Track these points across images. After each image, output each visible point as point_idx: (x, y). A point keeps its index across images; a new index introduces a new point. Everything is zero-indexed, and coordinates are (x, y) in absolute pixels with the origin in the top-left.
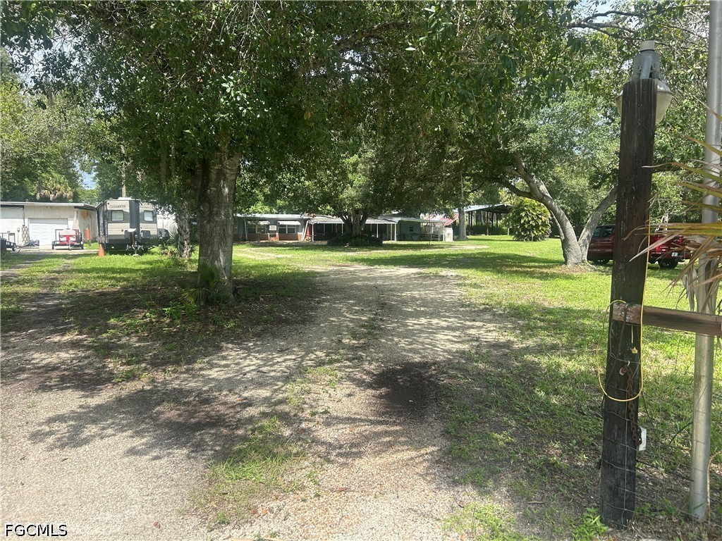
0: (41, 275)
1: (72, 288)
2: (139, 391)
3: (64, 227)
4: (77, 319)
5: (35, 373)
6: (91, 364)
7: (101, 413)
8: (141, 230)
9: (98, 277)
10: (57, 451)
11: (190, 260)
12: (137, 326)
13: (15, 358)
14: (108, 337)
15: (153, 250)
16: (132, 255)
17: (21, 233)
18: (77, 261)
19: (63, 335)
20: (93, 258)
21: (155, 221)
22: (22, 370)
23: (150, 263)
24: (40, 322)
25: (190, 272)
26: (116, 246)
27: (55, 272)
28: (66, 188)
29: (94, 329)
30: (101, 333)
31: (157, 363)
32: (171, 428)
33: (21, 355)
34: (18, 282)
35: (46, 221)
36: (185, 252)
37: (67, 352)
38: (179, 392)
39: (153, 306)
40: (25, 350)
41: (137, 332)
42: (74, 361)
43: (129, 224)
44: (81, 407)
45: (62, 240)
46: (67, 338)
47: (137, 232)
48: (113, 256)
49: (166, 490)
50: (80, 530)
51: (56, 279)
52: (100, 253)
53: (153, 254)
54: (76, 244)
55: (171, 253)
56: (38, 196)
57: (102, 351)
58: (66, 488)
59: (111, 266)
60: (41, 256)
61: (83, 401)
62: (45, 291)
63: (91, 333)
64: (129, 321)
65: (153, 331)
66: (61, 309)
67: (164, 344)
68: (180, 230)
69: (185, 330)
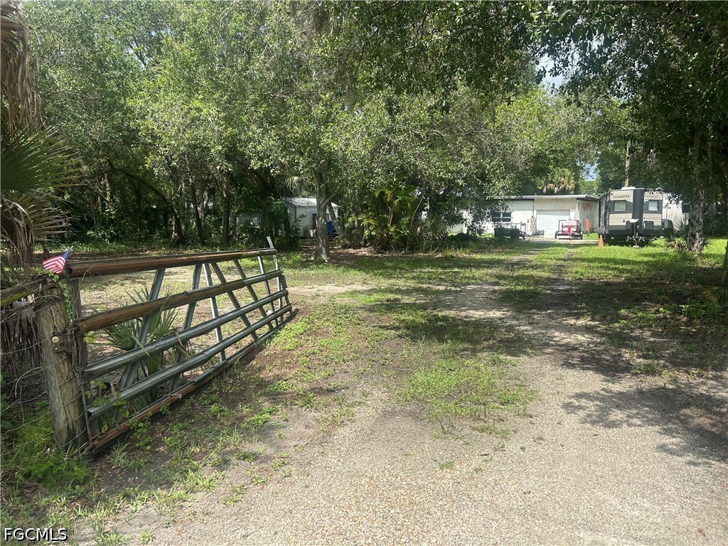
0: (549, 262)
1: (578, 276)
2: (661, 388)
3: (566, 218)
4: (587, 304)
5: (558, 349)
6: (607, 351)
7: (623, 400)
8: (644, 220)
9: (601, 267)
10: (588, 425)
11: (701, 255)
12: (650, 320)
13: (540, 333)
14: (620, 327)
15: (655, 242)
16: (632, 246)
17: (530, 223)
18: (578, 250)
19: (577, 319)
20: (593, 248)
21: (660, 211)
22: (547, 345)
23: (653, 255)
24: (556, 304)
25: (701, 268)
26: (616, 237)
27: (560, 259)
28: (569, 181)
29: (605, 317)
30: (612, 321)
31: (677, 362)
32: (702, 435)
33: (544, 331)
34: (532, 267)
35: (551, 213)
36: (696, 245)
37: (583, 335)
38: (707, 399)
39: (666, 302)
40: (547, 328)
41: (651, 326)
42: (591, 345)
43: (631, 214)
44: (603, 389)
45: (564, 230)
46: (581, 322)
47: (640, 223)
48: (612, 246)
49: (707, 500)
50: (621, 507)
51: (563, 266)
52: (600, 244)
53: (654, 246)
54: (576, 234)
55: (679, 245)
56: (545, 190)
57: (616, 339)
58: (601, 462)
59: (612, 256)
60: (546, 244)
61: (605, 385)
62: (555, 276)
63: (603, 321)
64: (640, 314)
65: (669, 329)
66: (572, 295)
67: (682, 343)
68: (692, 220)
69: (706, 332)
